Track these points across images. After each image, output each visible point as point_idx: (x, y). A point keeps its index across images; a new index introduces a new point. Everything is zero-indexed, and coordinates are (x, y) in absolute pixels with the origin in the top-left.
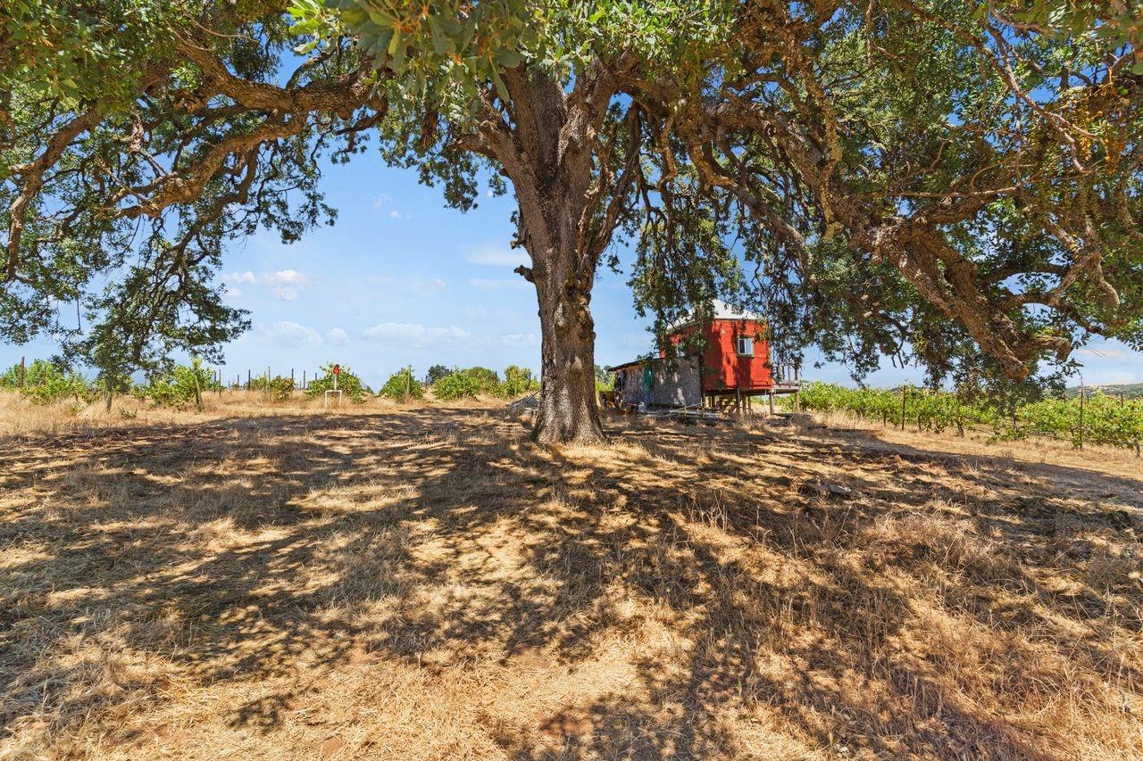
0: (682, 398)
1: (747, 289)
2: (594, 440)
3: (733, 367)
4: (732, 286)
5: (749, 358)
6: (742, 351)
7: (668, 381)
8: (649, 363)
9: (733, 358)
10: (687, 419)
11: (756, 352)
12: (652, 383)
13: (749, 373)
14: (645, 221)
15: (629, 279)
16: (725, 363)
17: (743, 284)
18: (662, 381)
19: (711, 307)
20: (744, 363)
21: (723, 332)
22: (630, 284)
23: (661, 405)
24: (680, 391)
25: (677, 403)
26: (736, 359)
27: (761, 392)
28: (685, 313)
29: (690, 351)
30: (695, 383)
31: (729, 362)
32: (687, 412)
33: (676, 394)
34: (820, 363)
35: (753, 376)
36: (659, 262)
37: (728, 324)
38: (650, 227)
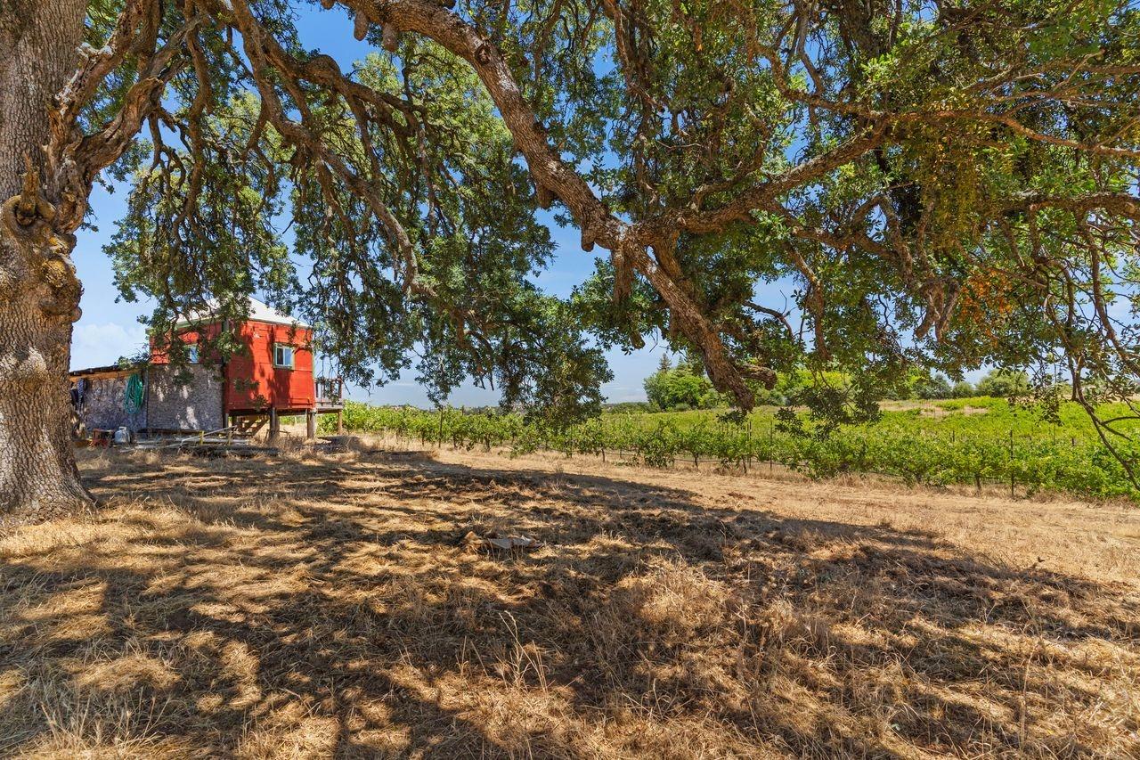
0: (193, 421)
1: (298, 288)
2: (74, 509)
3: (269, 381)
4: (279, 282)
5: (289, 371)
6: (280, 361)
7: (172, 398)
8: (142, 370)
9: (269, 370)
10: (210, 449)
11: (297, 364)
12: (145, 401)
13: (287, 388)
14: (150, 162)
15: (109, 242)
16: (257, 375)
17: (294, 281)
18: (161, 396)
19: (245, 303)
20: (281, 378)
21: (256, 336)
22: (110, 250)
23: (160, 431)
24: (190, 411)
25: (184, 427)
26: (272, 372)
27: (302, 411)
28: (202, 305)
29: (210, 355)
30: (214, 398)
31: (263, 374)
32: (204, 439)
33: (184, 416)
34: (383, 381)
35: (292, 392)
36: (166, 227)
37: (263, 326)
38: (158, 171)
